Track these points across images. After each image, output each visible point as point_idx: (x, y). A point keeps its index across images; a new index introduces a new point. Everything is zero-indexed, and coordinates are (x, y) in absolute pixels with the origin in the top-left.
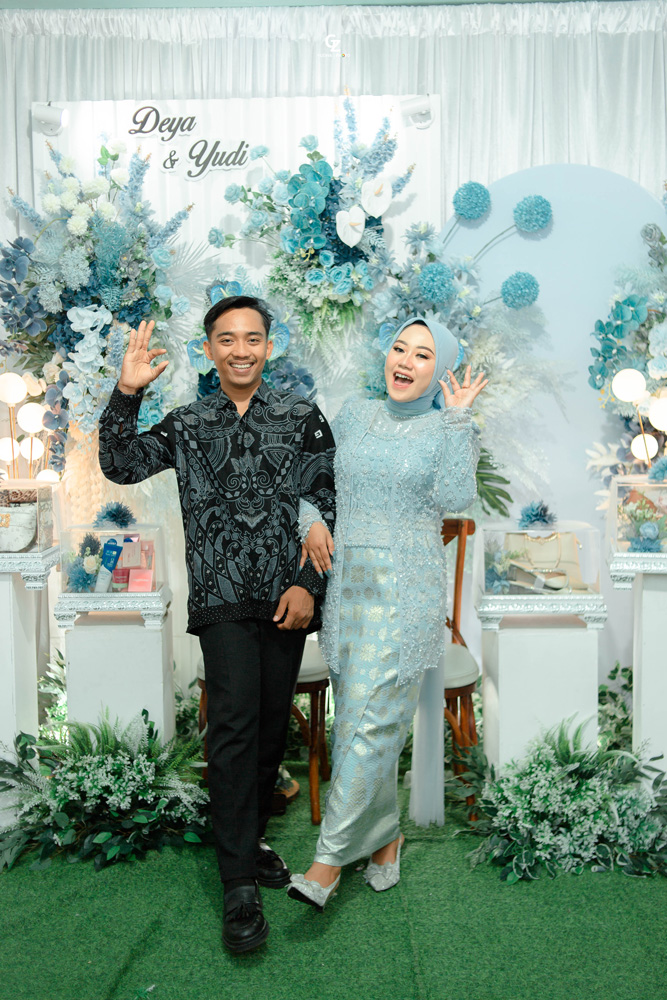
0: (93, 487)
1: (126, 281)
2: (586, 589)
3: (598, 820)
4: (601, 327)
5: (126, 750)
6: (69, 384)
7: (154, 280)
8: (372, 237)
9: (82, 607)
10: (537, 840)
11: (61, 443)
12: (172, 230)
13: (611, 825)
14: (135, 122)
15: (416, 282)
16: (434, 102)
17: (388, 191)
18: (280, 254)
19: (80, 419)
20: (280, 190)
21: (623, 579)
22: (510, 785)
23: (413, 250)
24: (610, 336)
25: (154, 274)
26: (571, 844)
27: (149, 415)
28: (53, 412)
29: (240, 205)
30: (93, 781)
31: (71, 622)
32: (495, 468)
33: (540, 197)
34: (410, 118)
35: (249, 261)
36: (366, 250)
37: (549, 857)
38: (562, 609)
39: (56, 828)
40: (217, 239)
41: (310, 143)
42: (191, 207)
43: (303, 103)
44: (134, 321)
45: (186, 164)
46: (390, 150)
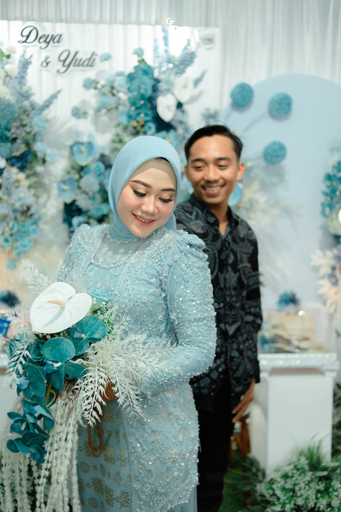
1: (15, 140)
4: (329, 177)
7: (34, 139)
8: (179, 115)
12: (46, 106)
14: (23, 36)
16: (215, 32)
17: (191, 85)
20: (120, 82)
22: (279, 485)
24: (335, 184)
25: (34, 135)
29: (92, 92)
33: (286, 94)
34: (202, 42)
35: (97, 130)
40: (78, 113)
41: (139, 52)
42: (59, 92)
43: (133, 28)
44: (21, 166)
45: (56, 65)
46: (192, 58)
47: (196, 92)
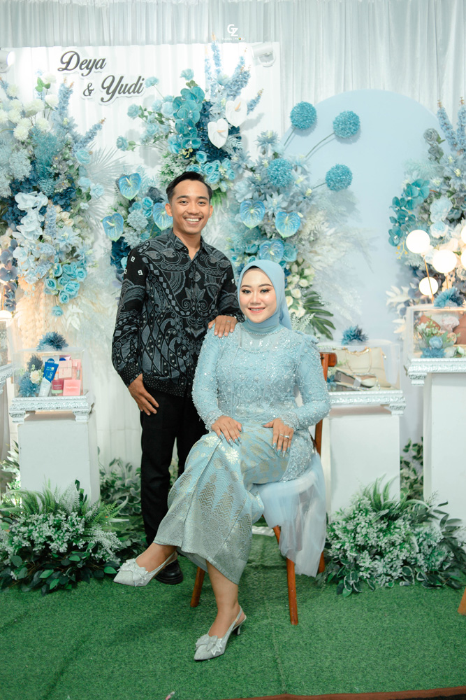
0: (37, 323)
1: (57, 175)
2: (389, 387)
3: (403, 550)
4: (397, 202)
5: (64, 509)
6: (18, 248)
7: (78, 174)
8: (233, 141)
9: (30, 407)
10: (360, 564)
11: (13, 291)
12: (90, 138)
13: (412, 553)
14: (63, 63)
15: (265, 173)
16: (275, 47)
17: (244, 108)
18: (168, 154)
19: (26, 273)
20: (167, 109)
21: (418, 378)
22: (340, 526)
23: (263, 150)
24: (403, 208)
25: (78, 169)
26: (384, 567)
27: (77, 272)
28: (7, 269)
29: (138, 119)
30: (39, 533)
31: (22, 419)
32: (323, 305)
33: (351, 112)
34: (259, 59)
35: (146, 163)
36: (230, 151)
37: (369, 576)
38: (374, 400)
39: (13, 567)
40: (123, 144)
41: (188, 75)
42: (103, 121)
43: (183, 48)
44: (65, 204)
45: (100, 93)
46: (245, 78)
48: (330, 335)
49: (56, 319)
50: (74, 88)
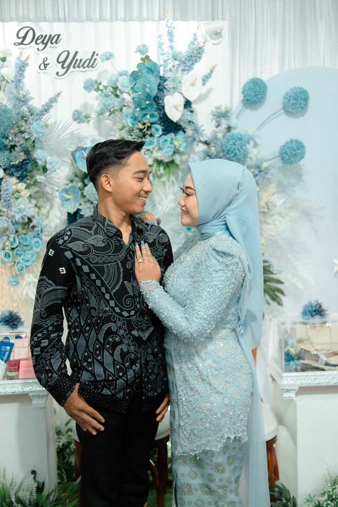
1: (13, 147)
7: (34, 146)
8: (189, 116)
12: (46, 111)
14: (19, 38)
15: (220, 147)
17: (200, 82)
18: (123, 128)
20: (124, 83)
23: (217, 124)
25: (34, 142)
27: (33, 242)
29: (94, 94)
32: (275, 274)
33: (301, 88)
36: (182, 124)
40: (79, 117)
41: (142, 50)
42: (59, 94)
43: (135, 25)
44: (21, 176)
45: (55, 67)
46: (200, 54)
47: (204, 90)
48: (280, 302)
49: (12, 289)
50: (29, 62)
